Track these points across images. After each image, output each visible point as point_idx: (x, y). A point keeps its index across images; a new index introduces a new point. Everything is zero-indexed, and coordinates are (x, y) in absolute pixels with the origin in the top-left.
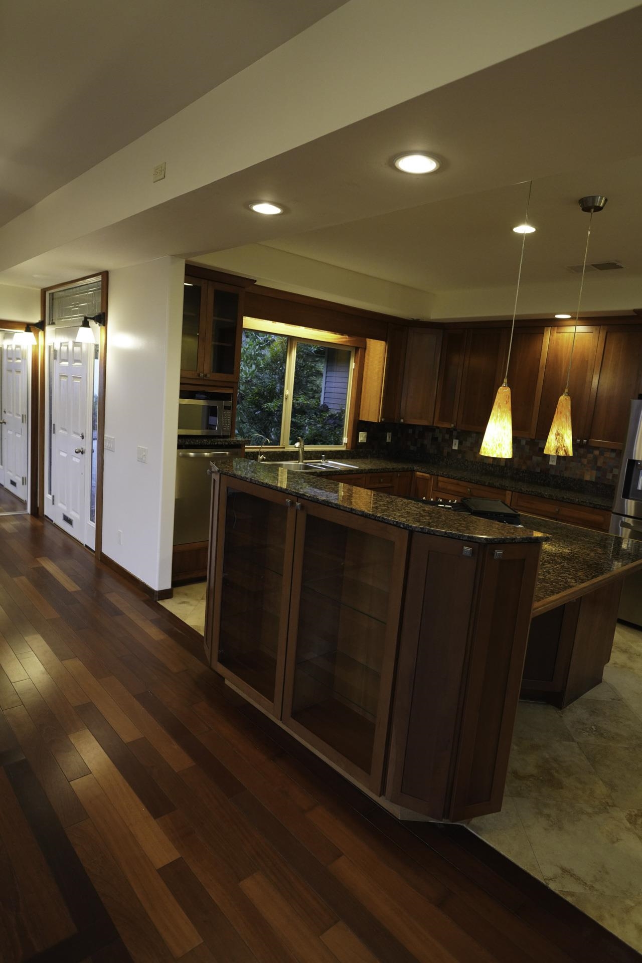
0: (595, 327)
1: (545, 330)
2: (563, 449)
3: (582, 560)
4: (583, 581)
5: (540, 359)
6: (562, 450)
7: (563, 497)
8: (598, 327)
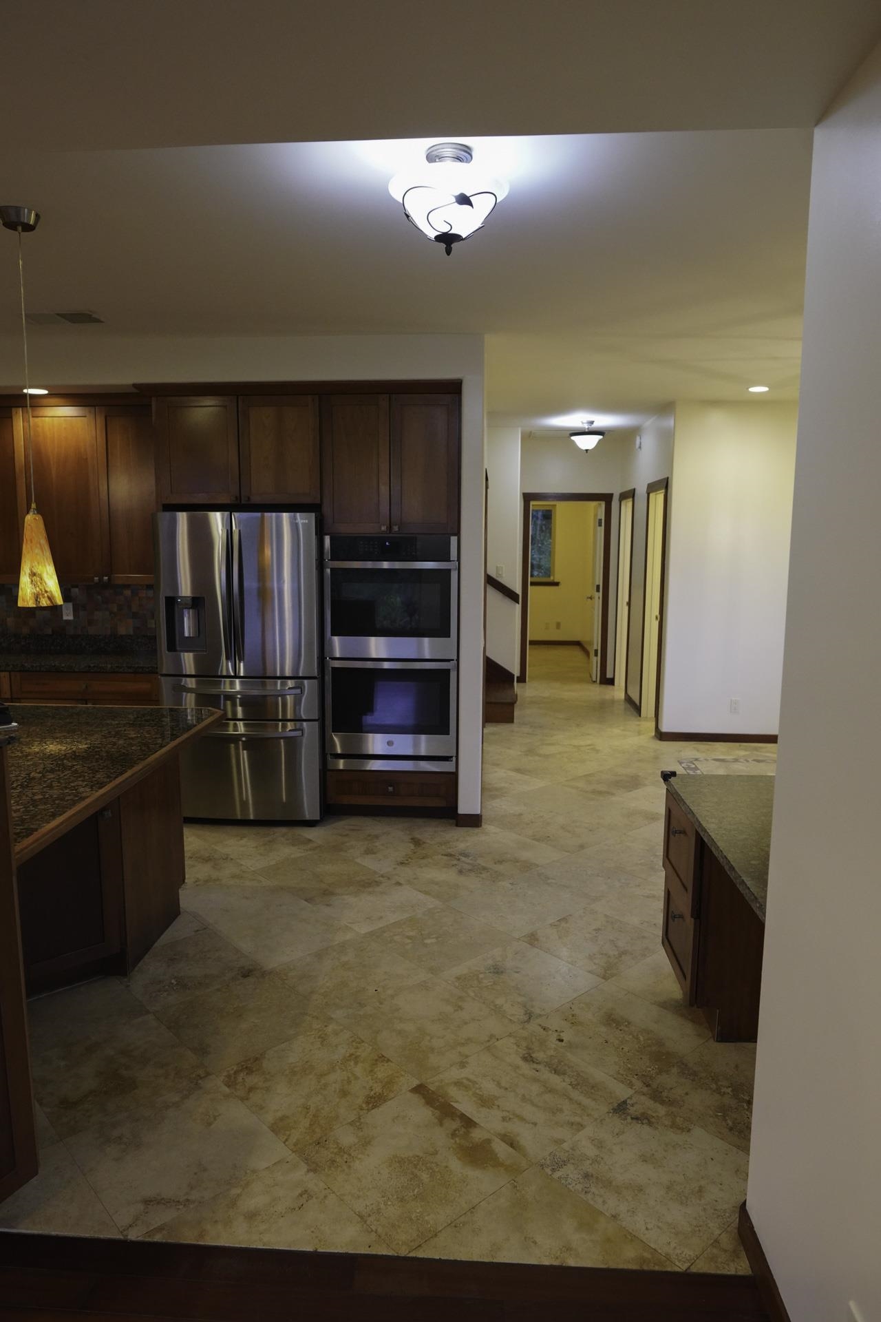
0: (87, 408)
1: (14, 413)
2: (46, 595)
3: (104, 755)
4: (102, 785)
5: (13, 458)
6: (44, 598)
7: (89, 667)
8: (93, 409)
